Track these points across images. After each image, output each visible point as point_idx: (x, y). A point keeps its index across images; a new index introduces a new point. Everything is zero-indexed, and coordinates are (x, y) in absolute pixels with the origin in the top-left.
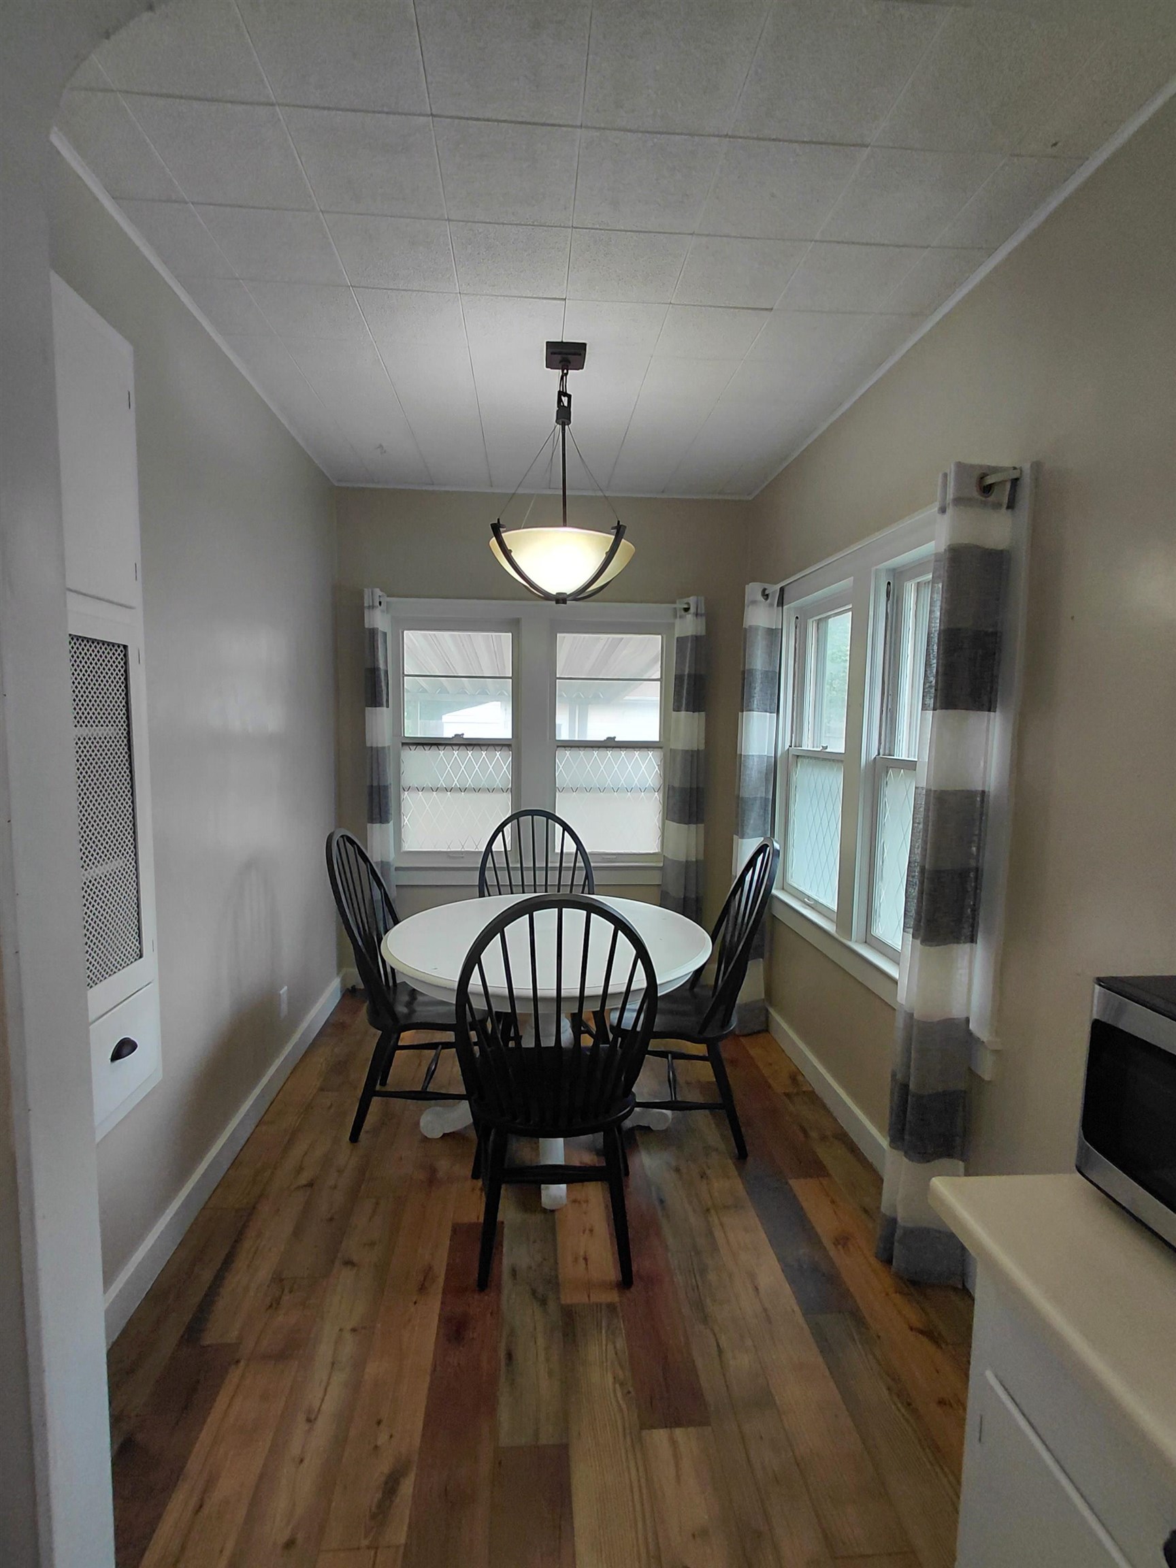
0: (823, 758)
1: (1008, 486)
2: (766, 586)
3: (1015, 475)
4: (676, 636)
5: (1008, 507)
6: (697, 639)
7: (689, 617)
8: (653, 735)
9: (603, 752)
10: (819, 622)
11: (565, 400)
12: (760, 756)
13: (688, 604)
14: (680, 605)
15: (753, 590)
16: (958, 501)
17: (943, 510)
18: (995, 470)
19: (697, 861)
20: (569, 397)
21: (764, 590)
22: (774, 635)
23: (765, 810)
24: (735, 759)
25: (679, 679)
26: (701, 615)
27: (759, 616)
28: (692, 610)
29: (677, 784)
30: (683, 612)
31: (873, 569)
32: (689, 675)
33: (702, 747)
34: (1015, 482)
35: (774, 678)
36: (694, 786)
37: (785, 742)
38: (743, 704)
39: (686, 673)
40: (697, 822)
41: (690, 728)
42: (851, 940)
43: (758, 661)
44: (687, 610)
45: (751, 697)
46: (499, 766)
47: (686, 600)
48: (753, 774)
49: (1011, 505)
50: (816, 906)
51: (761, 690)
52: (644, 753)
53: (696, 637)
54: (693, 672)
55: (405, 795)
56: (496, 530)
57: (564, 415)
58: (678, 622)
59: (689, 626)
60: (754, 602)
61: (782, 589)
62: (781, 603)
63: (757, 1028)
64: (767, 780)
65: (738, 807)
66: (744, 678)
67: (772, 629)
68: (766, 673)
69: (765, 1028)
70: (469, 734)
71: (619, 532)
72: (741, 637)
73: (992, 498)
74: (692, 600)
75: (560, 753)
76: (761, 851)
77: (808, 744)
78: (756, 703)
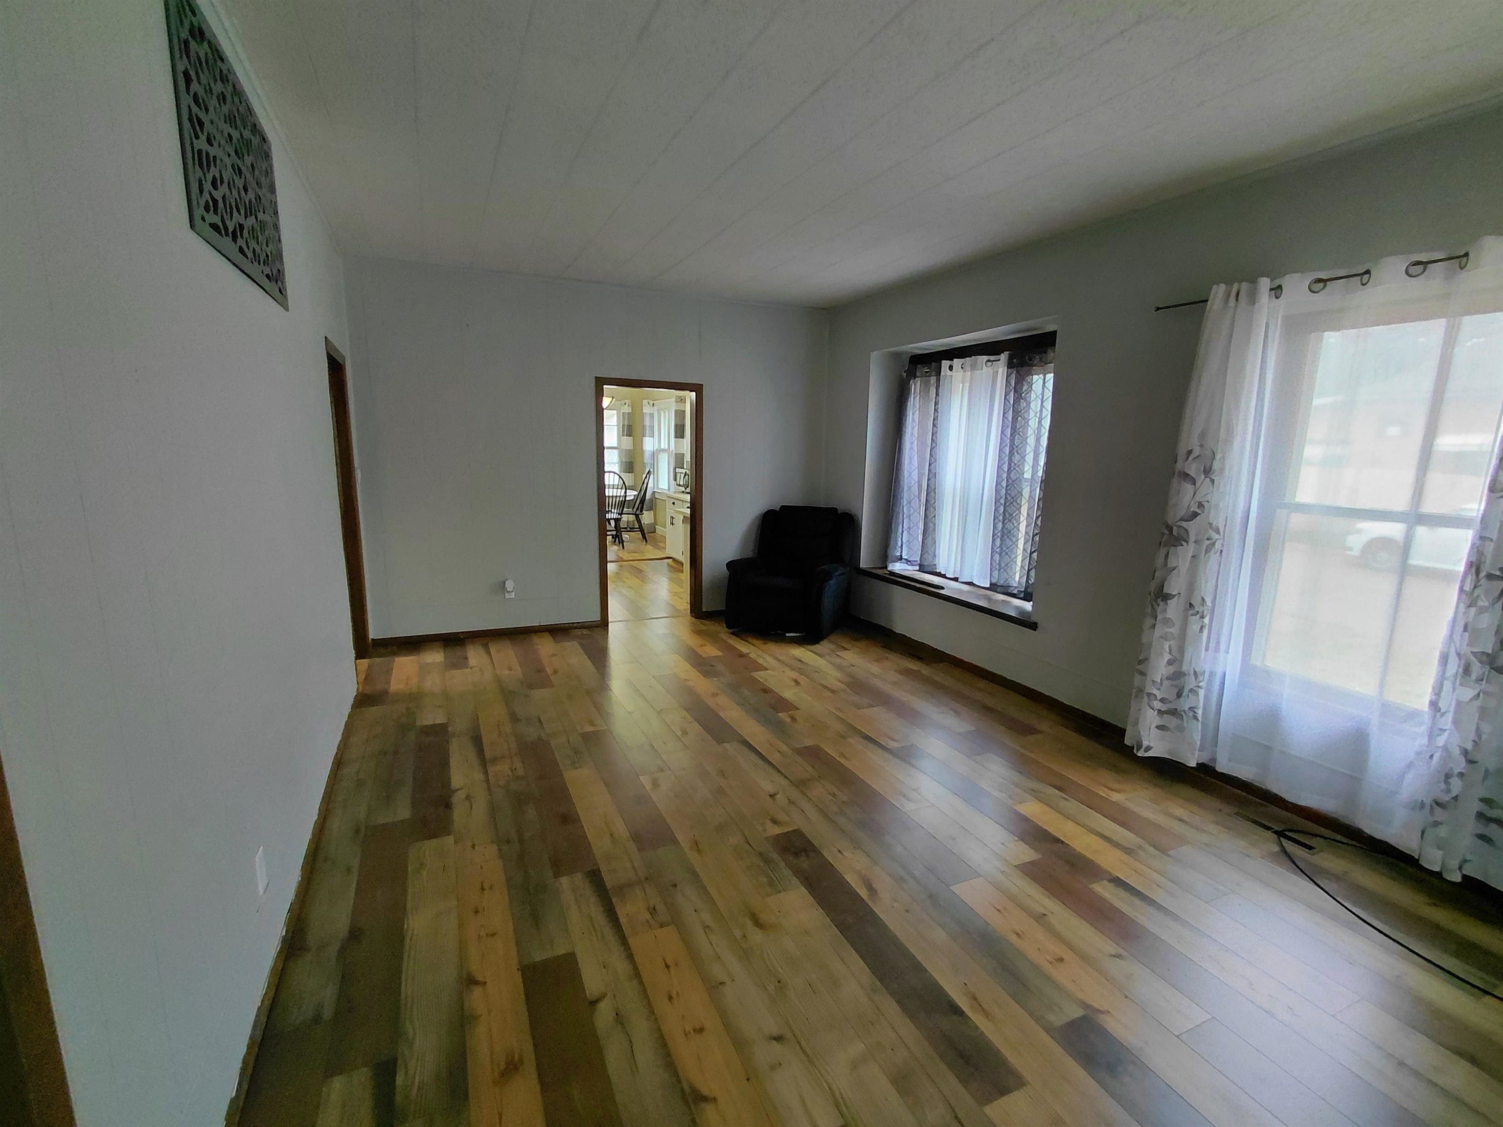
0: (663, 450)
2: (649, 401)
7: (627, 406)
8: (615, 444)
12: (649, 450)
14: (623, 402)
15: (645, 402)
22: (652, 415)
24: (642, 451)
25: (624, 426)
26: (630, 406)
27: (647, 410)
29: (624, 460)
32: (627, 425)
33: (632, 448)
35: (652, 427)
36: (630, 461)
37: (656, 447)
38: (643, 435)
40: (632, 473)
43: (647, 423)
44: (625, 404)
45: (646, 433)
48: (647, 455)
50: (665, 490)
51: (649, 430)
53: (629, 413)
58: (622, 407)
59: (627, 409)
60: (646, 407)
62: (653, 407)
63: (652, 531)
64: (651, 457)
65: (644, 465)
66: (643, 428)
68: (650, 426)
69: (654, 529)
71: (613, 398)
74: (627, 401)
76: (648, 473)
77: (662, 447)
78: (647, 435)
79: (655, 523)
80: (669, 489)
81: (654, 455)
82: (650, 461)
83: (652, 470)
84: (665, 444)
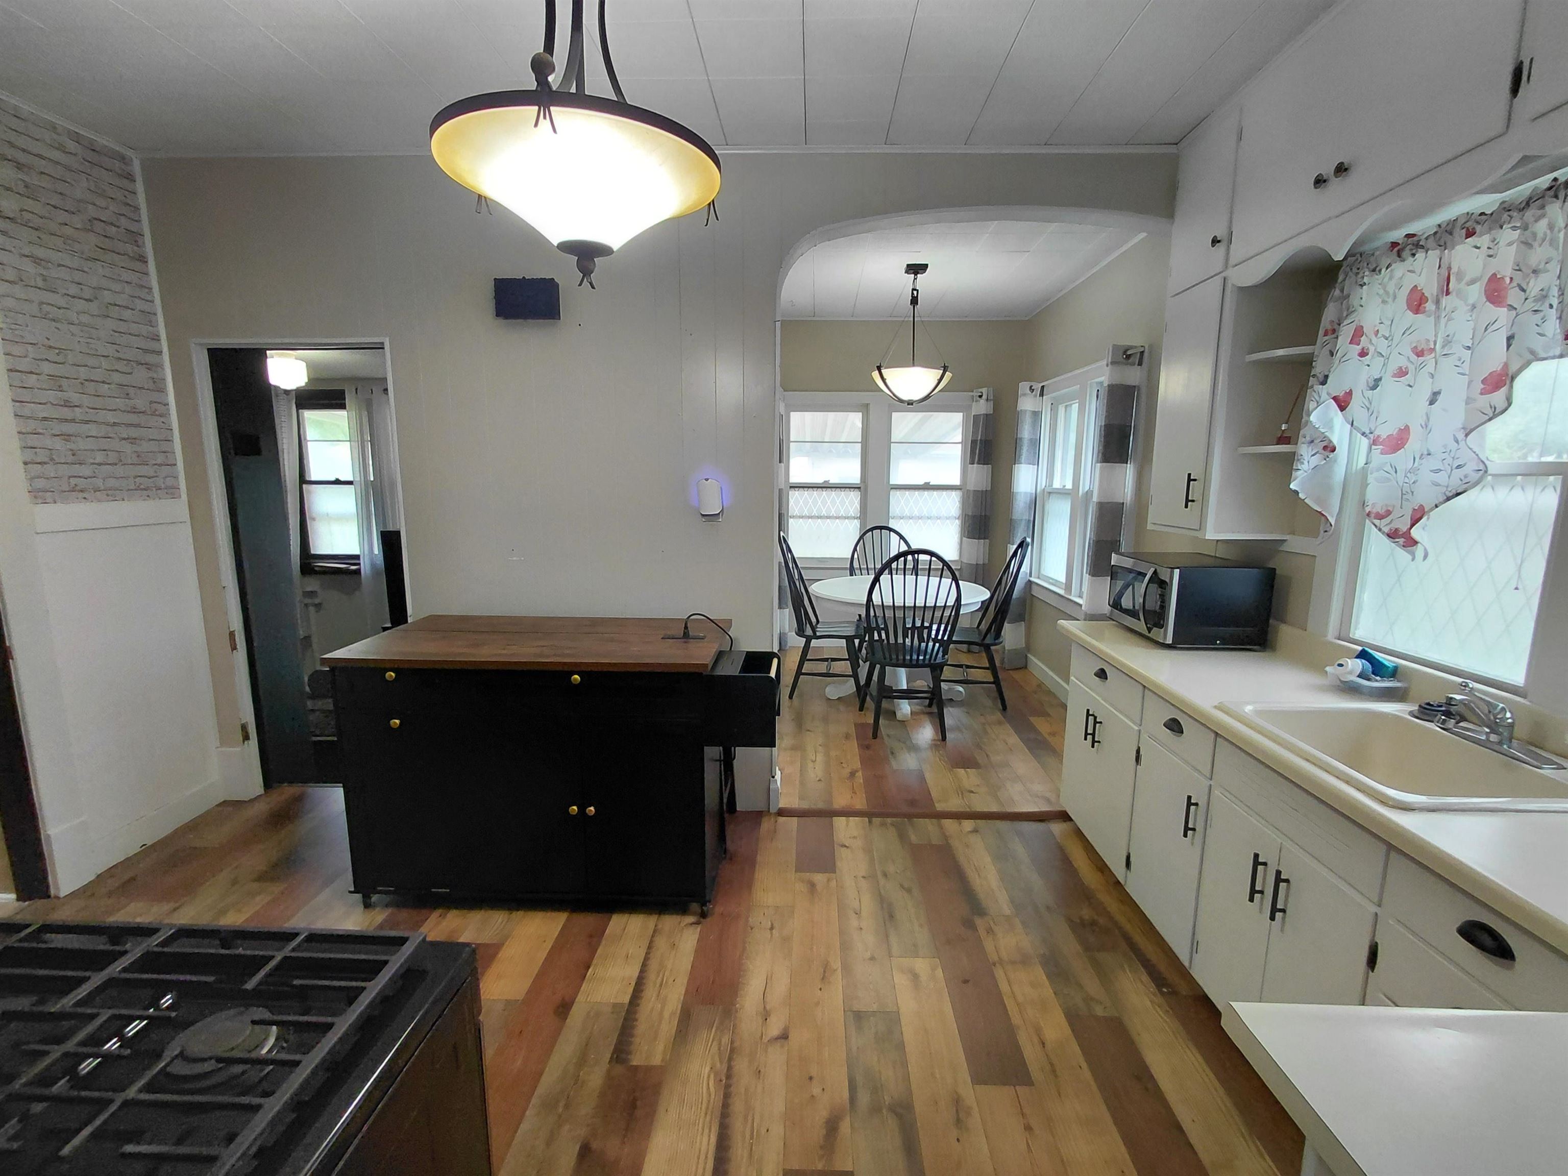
0: (1062, 493)
1: (1139, 355)
2: (1032, 384)
3: (1142, 349)
4: (973, 414)
5: (1138, 365)
6: (987, 416)
7: (982, 401)
8: (956, 480)
9: (921, 492)
10: (1066, 406)
11: (915, 292)
12: (1025, 493)
13: (982, 392)
14: (976, 394)
15: (1024, 387)
16: (1112, 363)
17: (1107, 365)
18: (1131, 347)
19: (984, 564)
20: (918, 291)
21: (1031, 387)
22: (1036, 415)
23: (1028, 527)
24: (1009, 495)
25: (974, 442)
26: (991, 400)
27: (1027, 404)
28: (984, 397)
29: (971, 513)
30: (978, 399)
31: (1089, 382)
32: (981, 440)
33: (988, 488)
34: (1142, 353)
35: (1035, 443)
36: (983, 514)
37: (1042, 483)
38: (1015, 459)
39: (979, 438)
40: (985, 538)
41: (980, 476)
42: (1071, 595)
43: (1026, 433)
44: (980, 397)
45: (1020, 456)
46: (851, 502)
47: (980, 390)
48: (1021, 504)
49: (1140, 364)
51: (1027, 450)
52: (949, 492)
53: (987, 415)
54: (983, 439)
55: (791, 521)
56: (879, 368)
57: (914, 301)
58: (974, 404)
59: (982, 407)
60: (1024, 395)
61: (1043, 387)
62: (1042, 395)
64: (1030, 508)
65: (1011, 524)
66: (1016, 443)
67: (1035, 412)
68: (1031, 440)
69: (1024, 667)
70: (834, 480)
71: (945, 369)
72: (1015, 417)
73: (1130, 361)
74: (984, 390)
75: (892, 493)
76: (1021, 545)
77: (1057, 484)
78: (1023, 461)
79: (1028, 648)
80: (1068, 586)
81: (1034, 503)
82: (1026, 517)
83: (1029, 540)
84: (1063, 476)
